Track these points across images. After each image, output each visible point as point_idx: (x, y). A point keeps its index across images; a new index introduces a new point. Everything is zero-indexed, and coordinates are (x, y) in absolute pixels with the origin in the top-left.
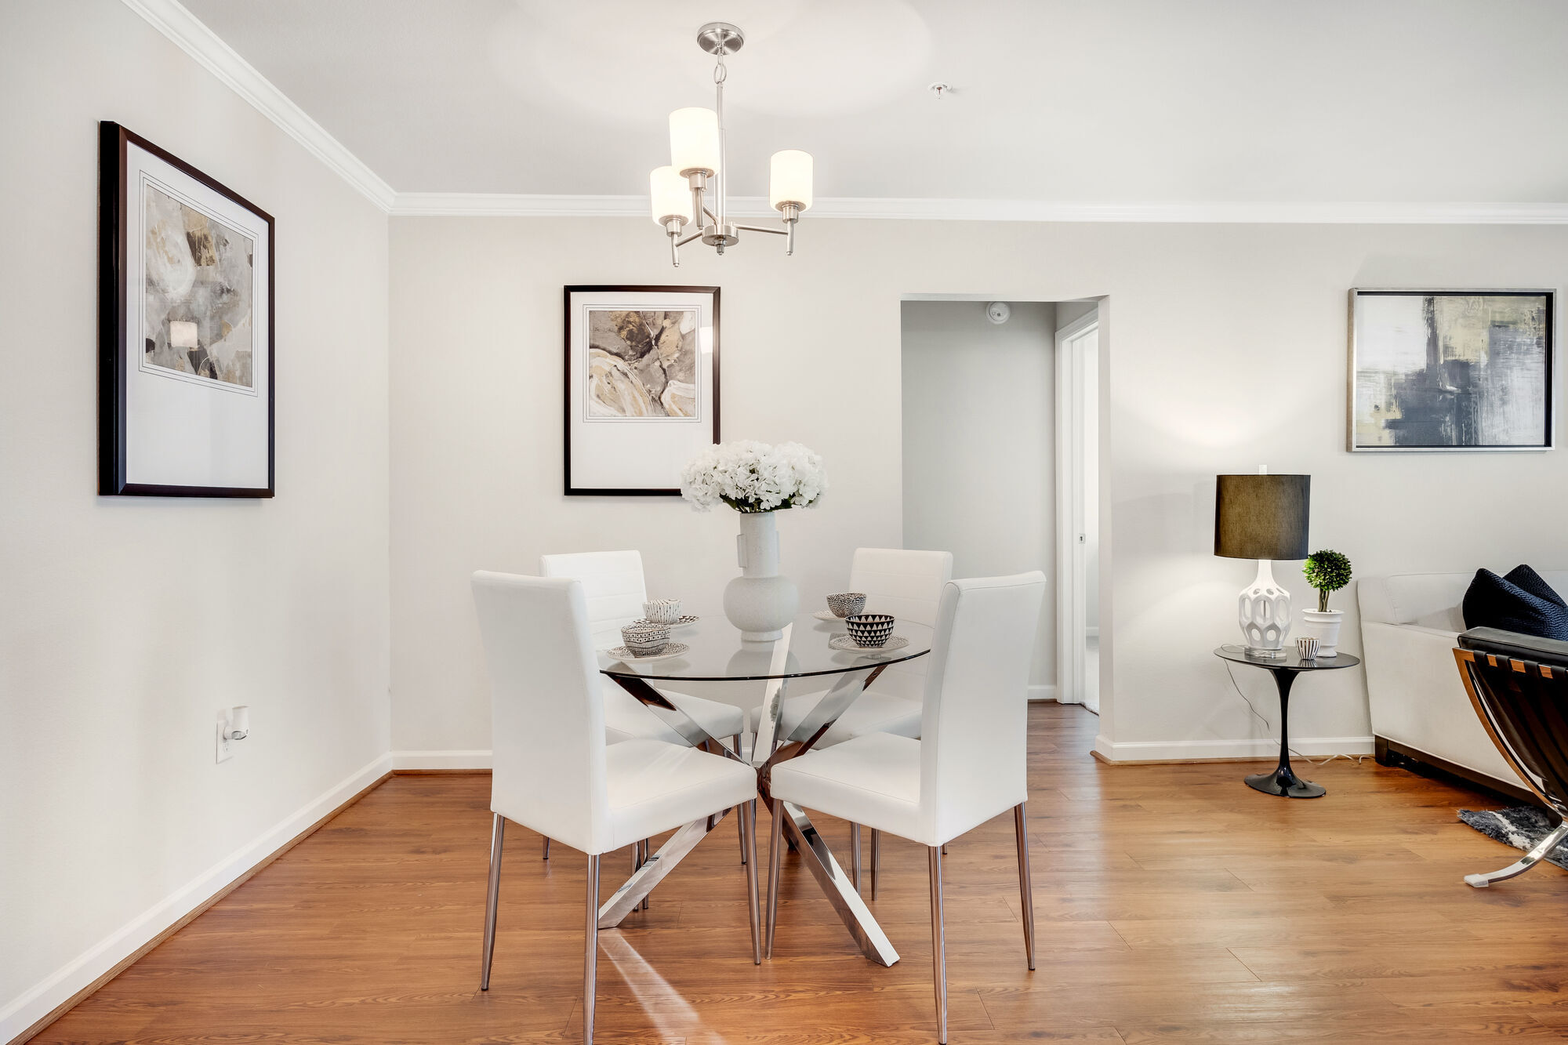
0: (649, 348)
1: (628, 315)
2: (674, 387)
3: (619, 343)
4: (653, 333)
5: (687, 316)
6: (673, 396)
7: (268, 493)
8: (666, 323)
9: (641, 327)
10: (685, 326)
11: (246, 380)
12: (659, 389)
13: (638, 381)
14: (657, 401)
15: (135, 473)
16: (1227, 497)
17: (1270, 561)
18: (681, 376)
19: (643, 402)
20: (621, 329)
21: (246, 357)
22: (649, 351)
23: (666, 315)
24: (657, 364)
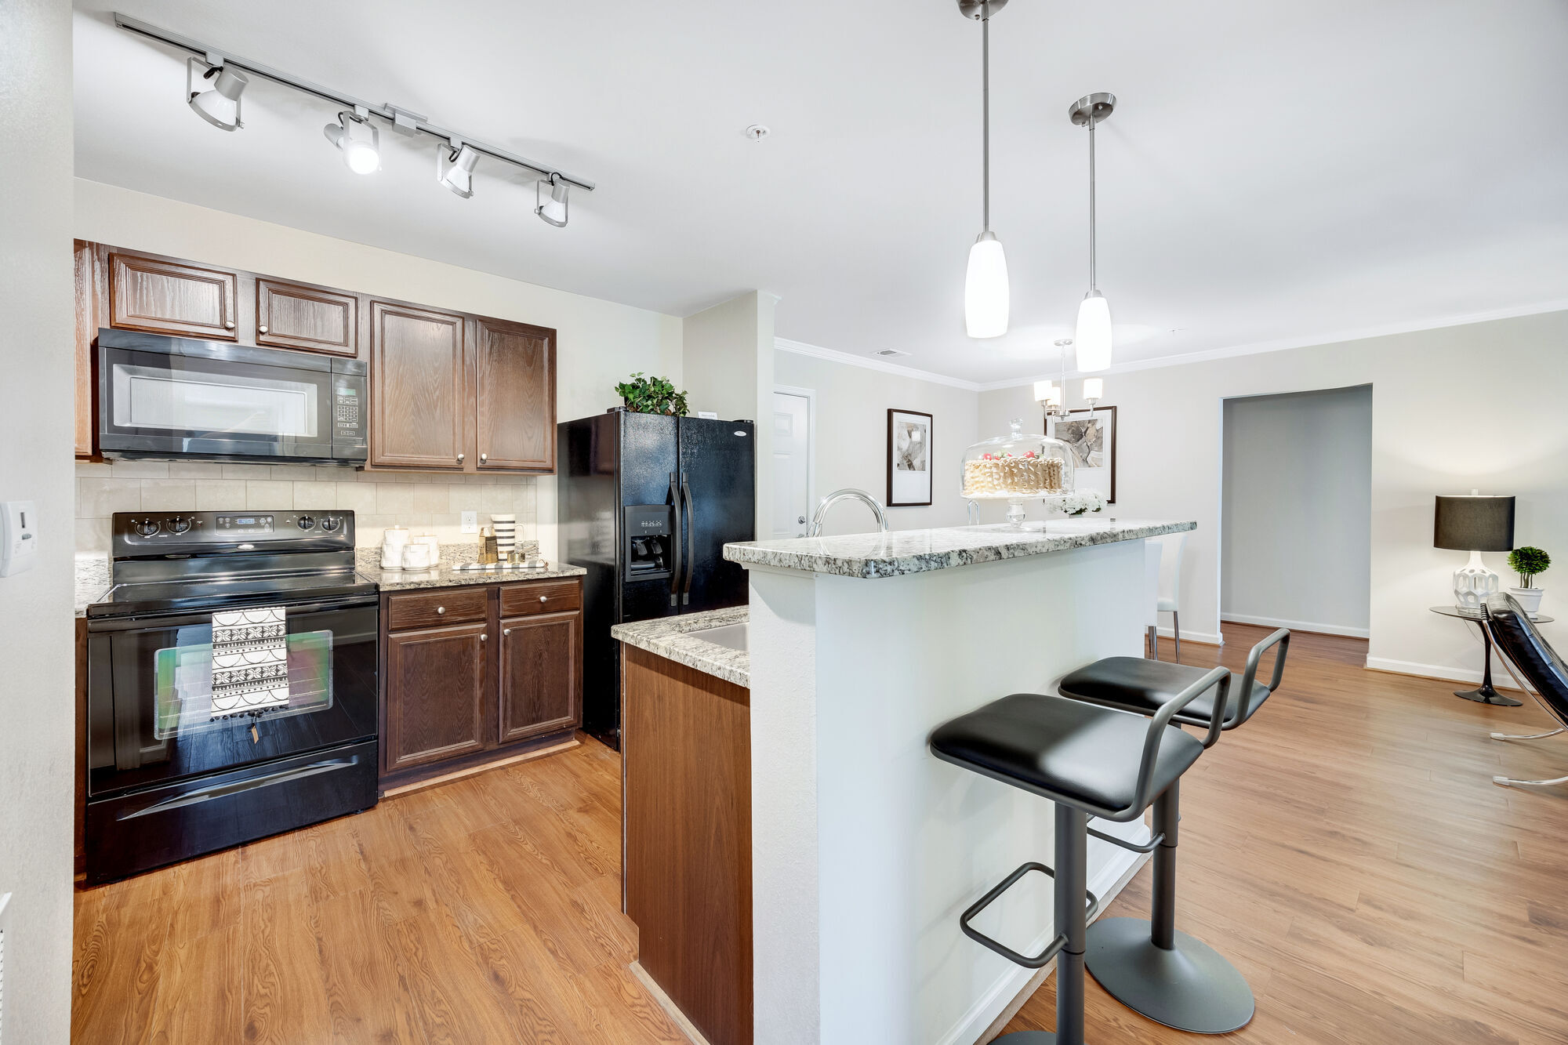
0: (1081, 436)
1: (1072, 423)
2: (1093, 453)
3: (1068, 436)
4: (1083, 430)
5: (1099, 421)
6: (1093, 458)
7: (930, 504)
8: (1089, 425)
9: (1078, 428)
10: (1098, 426)
11: (923, 469)
12: (1086, 455)
13: (1076, 452)
14: (1085, 461)
15: (894, 501)
16: (1442, 511)
17: (1479, 552)
18: (1096, 449)
19: (1079, 462)
20: (1069, 429)
21: (923, 462)
22: (1081, 438)
23: (1089, 422)
24: (1085, 444)
